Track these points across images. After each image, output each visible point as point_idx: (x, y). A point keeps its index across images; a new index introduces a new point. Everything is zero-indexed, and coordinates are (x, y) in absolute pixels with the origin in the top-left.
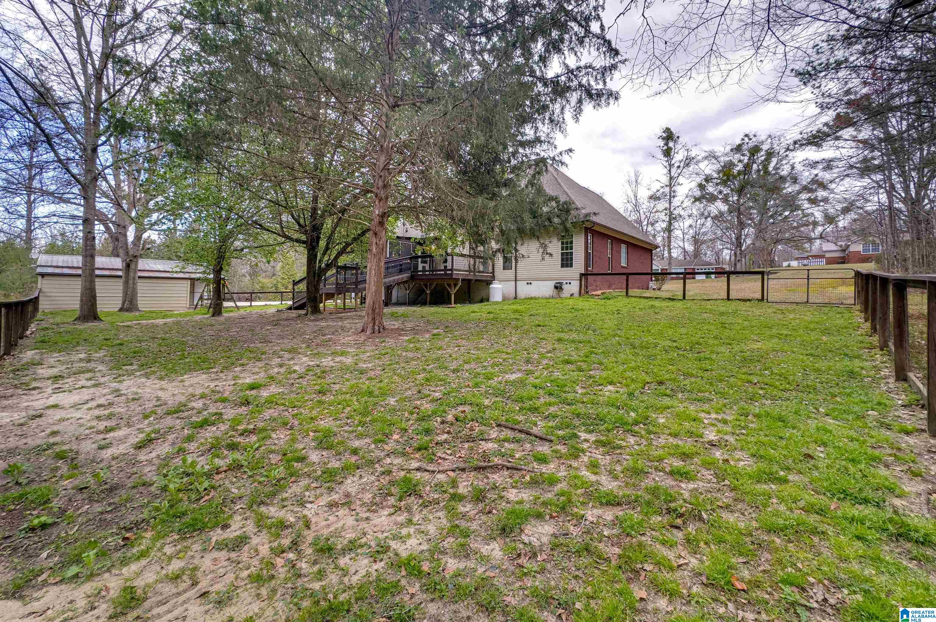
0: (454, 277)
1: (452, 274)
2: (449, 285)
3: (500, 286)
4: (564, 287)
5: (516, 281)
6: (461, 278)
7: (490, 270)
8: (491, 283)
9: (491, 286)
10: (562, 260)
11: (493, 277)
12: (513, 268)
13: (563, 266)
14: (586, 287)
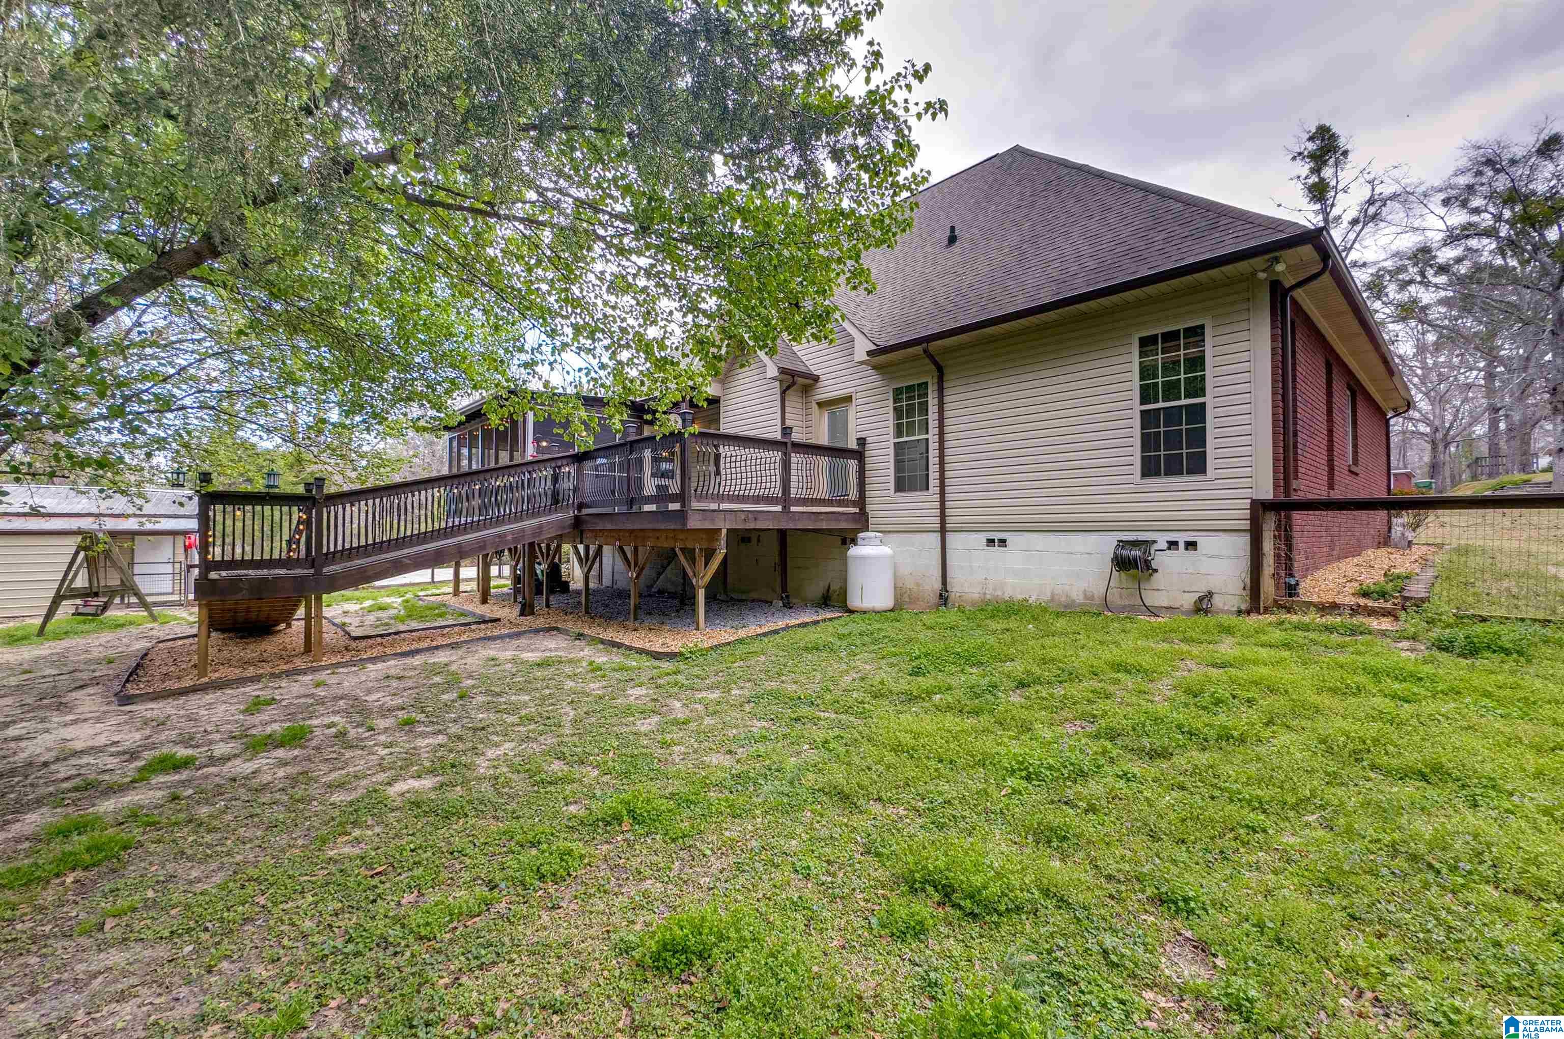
0: (694, 523)
1: (682, 515)
2: (690, 554)
3: (886, 550)
4: (1164, 561)
5: (943, 531)
6: (724, 526)
7: (853, 494)
8: (854, 541)
9: (854, 551)
10: (1148, 442)
11: (862, 521)
12: (934, 481)
13: (1150, 469)
14: (1286, 562)
